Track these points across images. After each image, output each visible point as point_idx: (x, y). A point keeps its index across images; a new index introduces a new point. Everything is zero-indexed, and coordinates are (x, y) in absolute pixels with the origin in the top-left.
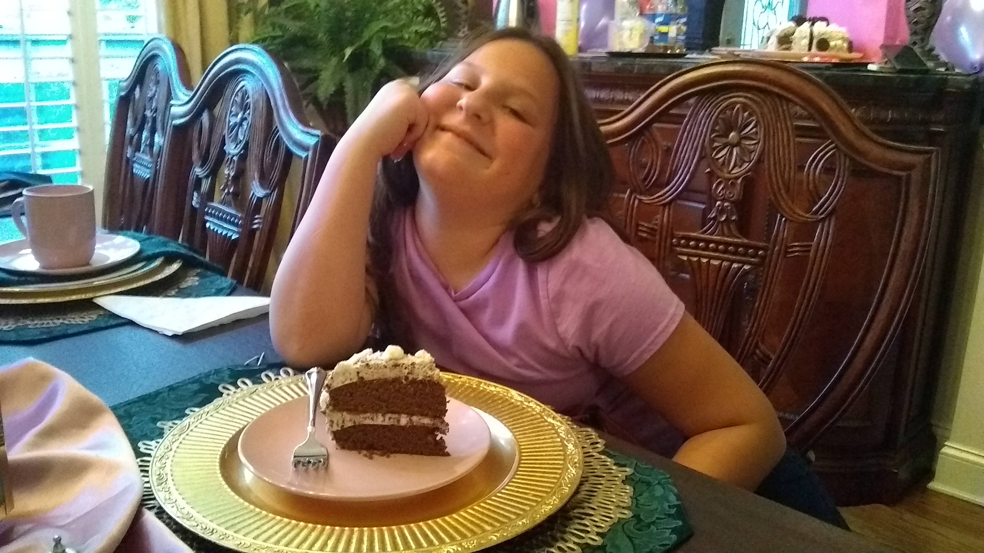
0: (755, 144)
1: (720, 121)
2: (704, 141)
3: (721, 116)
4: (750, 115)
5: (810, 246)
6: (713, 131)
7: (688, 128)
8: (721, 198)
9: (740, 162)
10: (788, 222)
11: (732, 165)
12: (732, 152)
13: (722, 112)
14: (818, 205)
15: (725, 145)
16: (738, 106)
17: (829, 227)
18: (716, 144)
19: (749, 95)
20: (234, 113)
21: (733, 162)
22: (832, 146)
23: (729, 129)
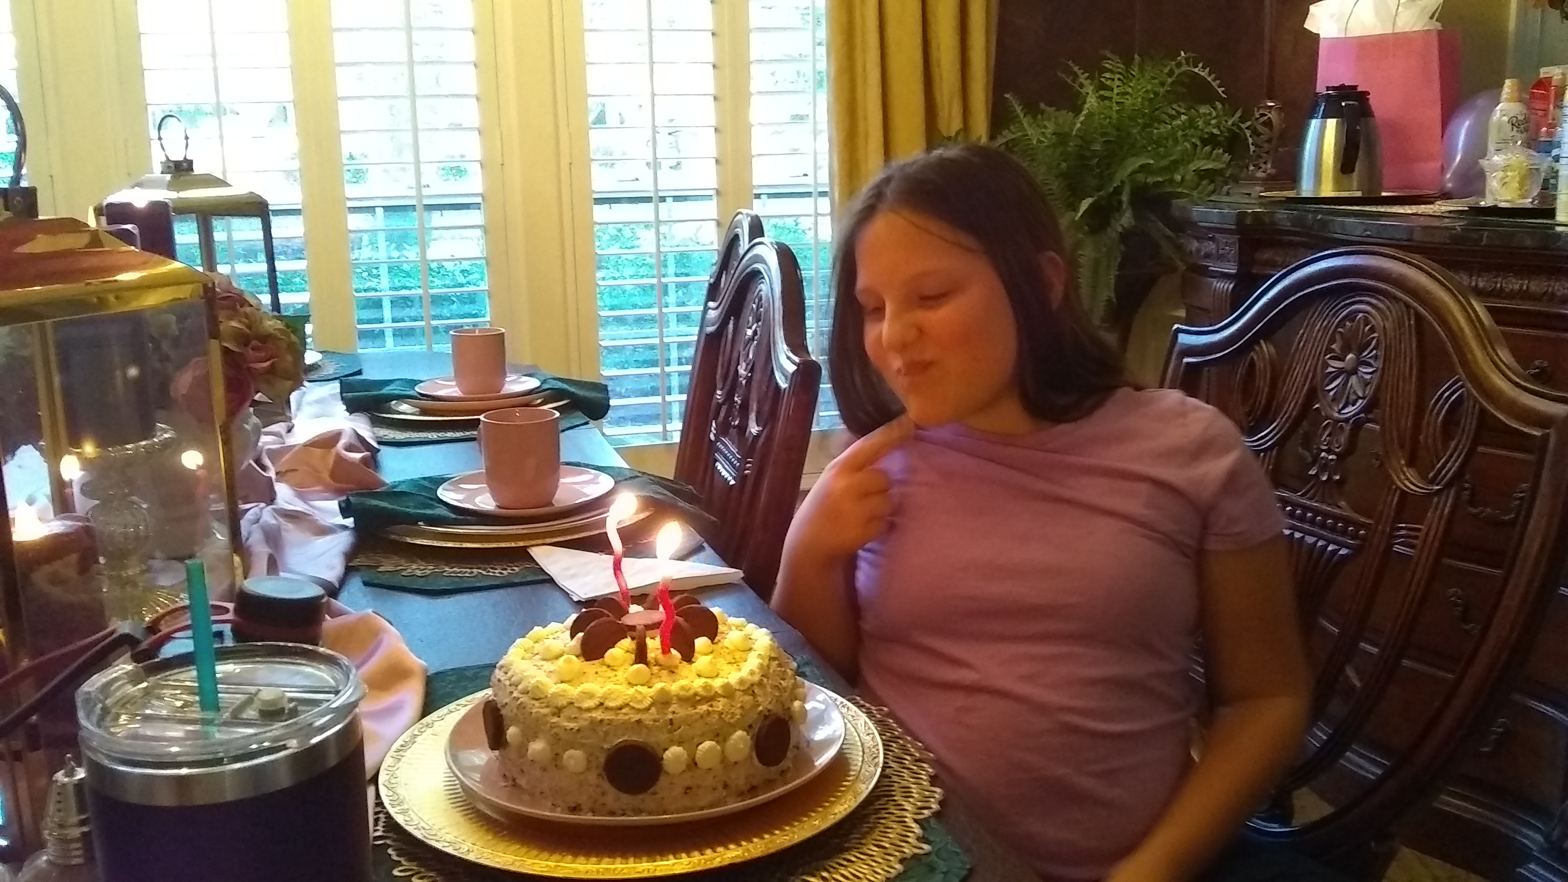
0: (1372, 373)
1: (1338, 336)
3: (1340, 329)
5: (1419, 530)
6: (1329, 350)
7: (1301, 345)
8: (1325, 448)
9: (1353, 397)
10: (1398, 492)
11: (1343, 402)
12: (1347, 381)
13: (1341, 323)
14: (1436, 469)
15: (1340, 372)
16: (1361, 315)
17: (1445, 505)
18: (1330, 370)
19: (1374, 301)
20: (750, 324)
21: (1346, 396)
22: (1460, 383)
23: (1346, 350)
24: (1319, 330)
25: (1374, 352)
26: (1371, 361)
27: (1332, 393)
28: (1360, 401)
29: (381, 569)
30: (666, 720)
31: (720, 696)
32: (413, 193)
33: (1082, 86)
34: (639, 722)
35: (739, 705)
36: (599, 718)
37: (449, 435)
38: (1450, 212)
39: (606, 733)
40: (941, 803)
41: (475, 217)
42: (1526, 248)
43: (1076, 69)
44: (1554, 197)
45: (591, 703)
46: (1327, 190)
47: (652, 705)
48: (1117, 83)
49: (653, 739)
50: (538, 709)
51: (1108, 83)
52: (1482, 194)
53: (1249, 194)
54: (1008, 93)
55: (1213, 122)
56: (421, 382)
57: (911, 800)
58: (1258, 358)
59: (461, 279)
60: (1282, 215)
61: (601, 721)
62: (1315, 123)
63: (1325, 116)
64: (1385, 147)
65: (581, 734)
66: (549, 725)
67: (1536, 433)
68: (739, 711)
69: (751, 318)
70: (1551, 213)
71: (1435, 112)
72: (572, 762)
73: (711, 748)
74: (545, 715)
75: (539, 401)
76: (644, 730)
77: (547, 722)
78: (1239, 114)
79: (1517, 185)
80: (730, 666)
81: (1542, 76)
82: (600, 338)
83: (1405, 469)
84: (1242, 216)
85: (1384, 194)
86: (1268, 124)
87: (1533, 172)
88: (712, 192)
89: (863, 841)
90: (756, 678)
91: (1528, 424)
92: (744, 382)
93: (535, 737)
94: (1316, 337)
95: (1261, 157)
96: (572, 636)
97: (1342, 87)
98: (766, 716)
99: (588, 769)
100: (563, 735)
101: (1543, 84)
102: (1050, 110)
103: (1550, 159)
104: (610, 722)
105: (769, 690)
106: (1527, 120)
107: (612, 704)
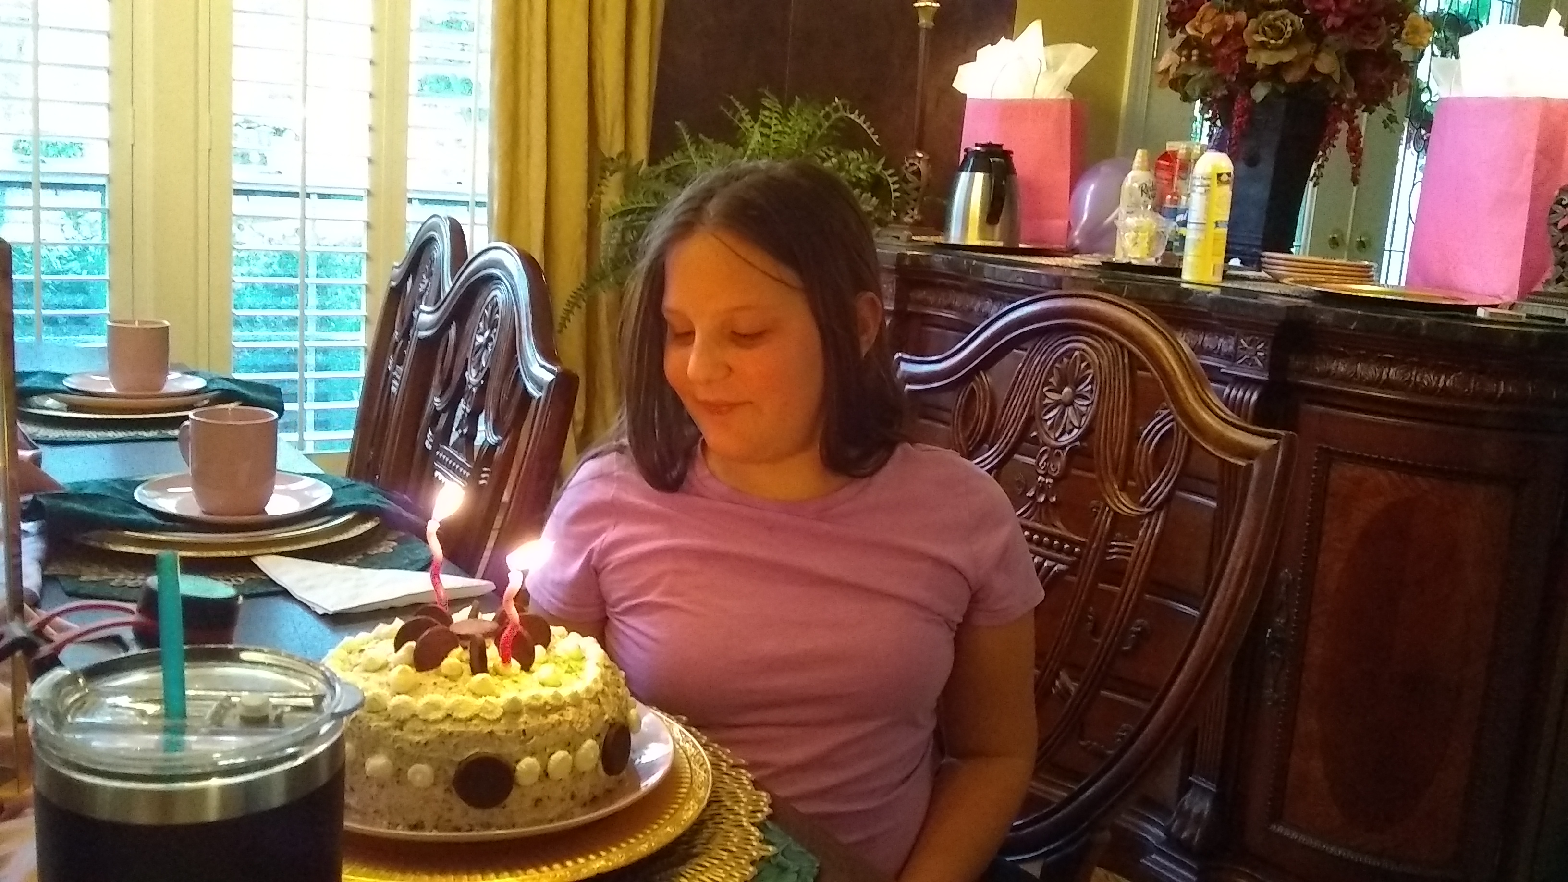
0: (1088, 406)
1: (1055, 371)
2: (1034, 398)
3: (1057, 365)
4: (1088, 366)
5: (1132, 548)
6: (1047, 384)
7: (1020, 377)
8: (1043, 472)
9: (1070, 427)
10: (1112, 513)
11: (1060, 430)
12: (1063, 413)
13: (1060, 359)
14: (1146, 495)
15: (1057, 403)
16: (1077, 353)
17: (1155, 525)
18: (1047, 401)
19: (1089, 340)
20: (481, 330)
21: (1062, 426)
22: (1171, 417)
23: (1063, 383)
24: (1038, 364)
25: (1090, 387)
26: (1088, 395)
27: (1049, 423)
28: (1076, 431)
29: (83, 578)
30: (518, 732)
31: (569, 705)
32: (29, 168)
33: (741, 120)
34: (491, 733)
35: (588, 714)
36: (449, 730)
37: (111, 434)
38: (1086, 265)
39: (456, 745)
40: (770, 806)
41: (92, 199)
42: (1163, 301)
43: (737, 104)
44: (1181, 259)
45: (439, 715)
46: (973, 239)
47: (504, 714)
48: (775, 121)
49: (509, 750)
50: (376, 723)
51: (767, 120)
52: (1114, 253)
53: (898, 238)
54: (678, 120)
55: (863, 167)
56: (67, 376)
57: (742, 804)
58: (979, 389)
59: (58, 266)
60: (939, 258)
61: (451, 733)
62: (964, 176)
63: (974, 170)
64: (1023, 204)
65: (428, 748)
66: (391, 739)
67: (1242, 463)
68: (587, 720)
69: (481, 325)
70: (1178, 272)
71: (1066, 174)
72: (419, 777)
73: (564, 759)
74: (385, 729)
75: (206, 402)
76: (497, 742)
77: (390, 736)
78: (883, 160)
79: (1146, 245)
80: (568, 674)
81: (1168, 149)
82: (233, 338)
83: (1118, 492)
84: (901, 257)
85: (1021, 246)
86: (917, 173)
87: (1159, 234)
88: (363, 193)
89: (710, 846)
90: (600, 686)
91: (1233, 455)
92: (474, 390)
93: (373, 751)
94: (1034, 372)
95: (908, 203)
96: (398, 646)
97: (989, 145)
98: (612, 725)
99: (435, 784)
100: (407, 747)
101: (1169, 157)
102: (709, 141)
103: (1175, 224)
104: (461, 734)
105: (611, 697)
106: (1153, 188)
107: (462, 715)
